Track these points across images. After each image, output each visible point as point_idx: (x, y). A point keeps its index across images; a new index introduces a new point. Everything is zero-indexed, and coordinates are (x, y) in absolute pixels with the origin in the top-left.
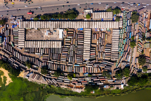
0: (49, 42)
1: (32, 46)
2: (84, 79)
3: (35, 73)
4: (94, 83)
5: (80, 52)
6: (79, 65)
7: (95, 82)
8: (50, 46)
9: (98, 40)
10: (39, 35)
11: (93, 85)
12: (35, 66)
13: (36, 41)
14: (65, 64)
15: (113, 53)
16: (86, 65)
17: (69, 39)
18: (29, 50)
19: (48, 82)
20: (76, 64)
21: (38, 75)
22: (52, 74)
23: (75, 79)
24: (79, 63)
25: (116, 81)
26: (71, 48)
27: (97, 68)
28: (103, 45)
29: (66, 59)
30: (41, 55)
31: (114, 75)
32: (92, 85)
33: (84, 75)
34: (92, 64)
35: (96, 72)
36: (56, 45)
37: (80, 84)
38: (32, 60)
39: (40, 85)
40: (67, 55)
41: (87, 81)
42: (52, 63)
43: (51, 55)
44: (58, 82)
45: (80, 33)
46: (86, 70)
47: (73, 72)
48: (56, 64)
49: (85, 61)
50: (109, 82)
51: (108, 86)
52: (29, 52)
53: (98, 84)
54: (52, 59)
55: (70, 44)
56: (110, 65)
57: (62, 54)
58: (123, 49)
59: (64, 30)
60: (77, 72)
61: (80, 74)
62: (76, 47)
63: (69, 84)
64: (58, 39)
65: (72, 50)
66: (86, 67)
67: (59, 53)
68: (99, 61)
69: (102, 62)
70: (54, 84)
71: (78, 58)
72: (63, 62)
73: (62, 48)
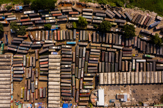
0: (121, 83)
1: (153, 74)
2: (58, 20)
3: (145, 27)
4: (39, 13)
5: (66, 66)
6: (68, 42)
8: (119, 74)
9: (36, 87)
10: (140, 94)
11: (41, 9)
12: (145, 38)
13: (146, 84)
14: (92, 44)
15: (7, 67)
16: (55, 44)
17: (86, 87)
18: (156, 66)
19: (122, 11)
20: (73, 45)
21: (139, 23)
22: (114, 26)
23: (74, 19)
24: (67, 46)
25: (2, 18)
26: (82, 72)
27: (36, 39)
28: (27, 79)
29: (92, 53)
30: (136, 58)
31: (6, 29)
32: (44, 9)
34: (44, 46)
35: (37, 32)
36: (110, 77)
37: (64, 11)
38: (152, 49)
39: (136, 6)
40: (89, 60)
41: (53, 16)
42: (115, 45)
43: (117, 58)
44: (103, 11)
45: (68, 98)
46: (56, 35)
47: (78, 30)
48: (109, 44)
49: (57, 50)
50: (15, 16)
51: (16, 9)
52: (158, 62)
53: (33, 12)
54: (114, 52)
55: (85, 79)
56: (14, 46)
57: (98, 62)
59: (95, 104)
60: (71, 31)
61: (66, 28)
62: (74, 74)
63: (84, 9)
64: (105, 88)
65: (80, 68)
66: (55, 40)
67: (103, 63)
68: (33, 51)
69: (28, 50)
70: (110, 8)
71: (70, 55)
72: (95, 47)
73: (98, 72)
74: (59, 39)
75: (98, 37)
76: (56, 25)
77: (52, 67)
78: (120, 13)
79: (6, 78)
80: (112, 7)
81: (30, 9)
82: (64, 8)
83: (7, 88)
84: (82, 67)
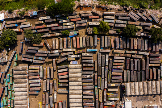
0: (150, 93)
2: (77, 26)
4: (56, 18)
5: (88, 76)
6: (88, 50)
7: (55, 20)
8: (148, 84)
9: (55, 101)
11: (58, 14)
14: (115, 51)
15: (23, 80)
16: (74, 52)
17: (110, 99)
19: (146, 13)
20: (94, 52)
22: (139, 30)
23: (95, 24)
24: (88, 54)
25: (15, 25)
26: (106, 83)
27: (54, 48)
28: (45, 92)
29: (115, 61)
31: (20, 37)
32: (61, 14)
33: (77, 32)
34: (63, 55)
35: (53, 39)
36: (137, 87)
37: (83, 15)
39: (161, 7)
40: (112, 69)
41: (71, 22)
42: (140, 51)
43: (144, 66)
44: (126, 14)
46: (75, 42)
47: (99, 36)
48: (134, 50)
49: (77, 59)
50: (29, 22)
51: (29, 15)
53: (49, 17)
55: (109, 90)
56: (29, 56)
57: (122, 71)
58: (6, 88)
60: (91, 38)
61: (85, 33)
62: (97, 85)
63: (105, 12)
64: (132, 99)
65: (103, 78)
66: (74, 48)
67: (128, 72)
68: (50, 61)
69: (45, 60)
70: (133, 10)
71: (92, 64)
72: (119, 54)
73: (123, 82)
74: (78, 47)
75: (121, 43)
76: (75, 31)
77: (72, 79)
78: (145, 15)
79: (21, 93)
80: (136, 9)
81: (46, 14)
82: (84, 12)
83: (23, 103)
84: (105, 77)
